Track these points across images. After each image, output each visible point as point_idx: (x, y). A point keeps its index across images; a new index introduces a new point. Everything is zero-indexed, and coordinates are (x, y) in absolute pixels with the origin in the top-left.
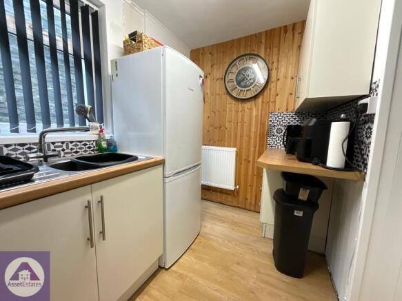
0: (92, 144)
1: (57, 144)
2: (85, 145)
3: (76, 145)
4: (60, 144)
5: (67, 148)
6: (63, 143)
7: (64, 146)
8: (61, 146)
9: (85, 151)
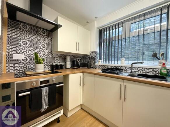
0: (158, 70)
1: (140, 68)
2: (153, 70)
3: (148, 70)
4: (141, 68)
5: (144, 70)
6: (142, 68)
7: (143, 69)
8: (142, 69)
9: (153, 73)
